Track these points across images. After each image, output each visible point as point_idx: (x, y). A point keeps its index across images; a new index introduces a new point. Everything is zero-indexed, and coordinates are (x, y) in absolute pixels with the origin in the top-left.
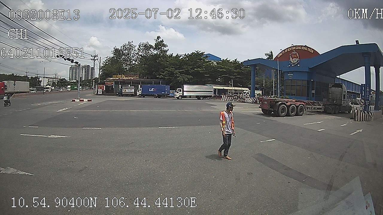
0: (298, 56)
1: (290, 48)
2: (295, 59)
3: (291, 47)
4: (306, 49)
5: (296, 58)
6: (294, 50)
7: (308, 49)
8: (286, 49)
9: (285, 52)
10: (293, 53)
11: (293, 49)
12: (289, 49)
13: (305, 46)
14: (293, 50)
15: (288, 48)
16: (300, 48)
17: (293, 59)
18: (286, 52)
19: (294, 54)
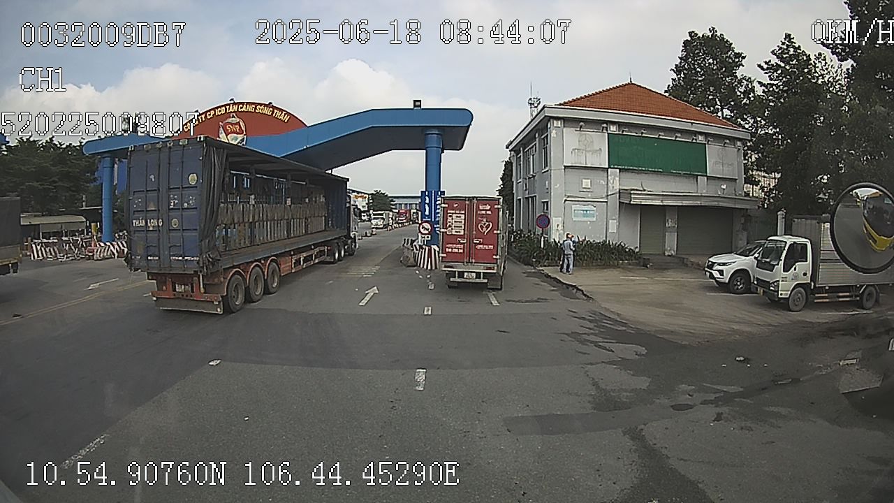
0: (243, 129)
1: (224, 108)
2: (235, 135)
3: (225, 106)
4: (267, 111)
5: (238, 134)
6: (234, 112)
7: (276, 111)
8: (210, 111)
9: (206, 116)
10: (230, 120)
11: (231, 110)
12: (220, 111)
13: (265, 105)
14: (231, 112)
15: (217, 108)
16: (251, 109)
17: (228, 136)
18: (208, 117)
19: (232, 124)
